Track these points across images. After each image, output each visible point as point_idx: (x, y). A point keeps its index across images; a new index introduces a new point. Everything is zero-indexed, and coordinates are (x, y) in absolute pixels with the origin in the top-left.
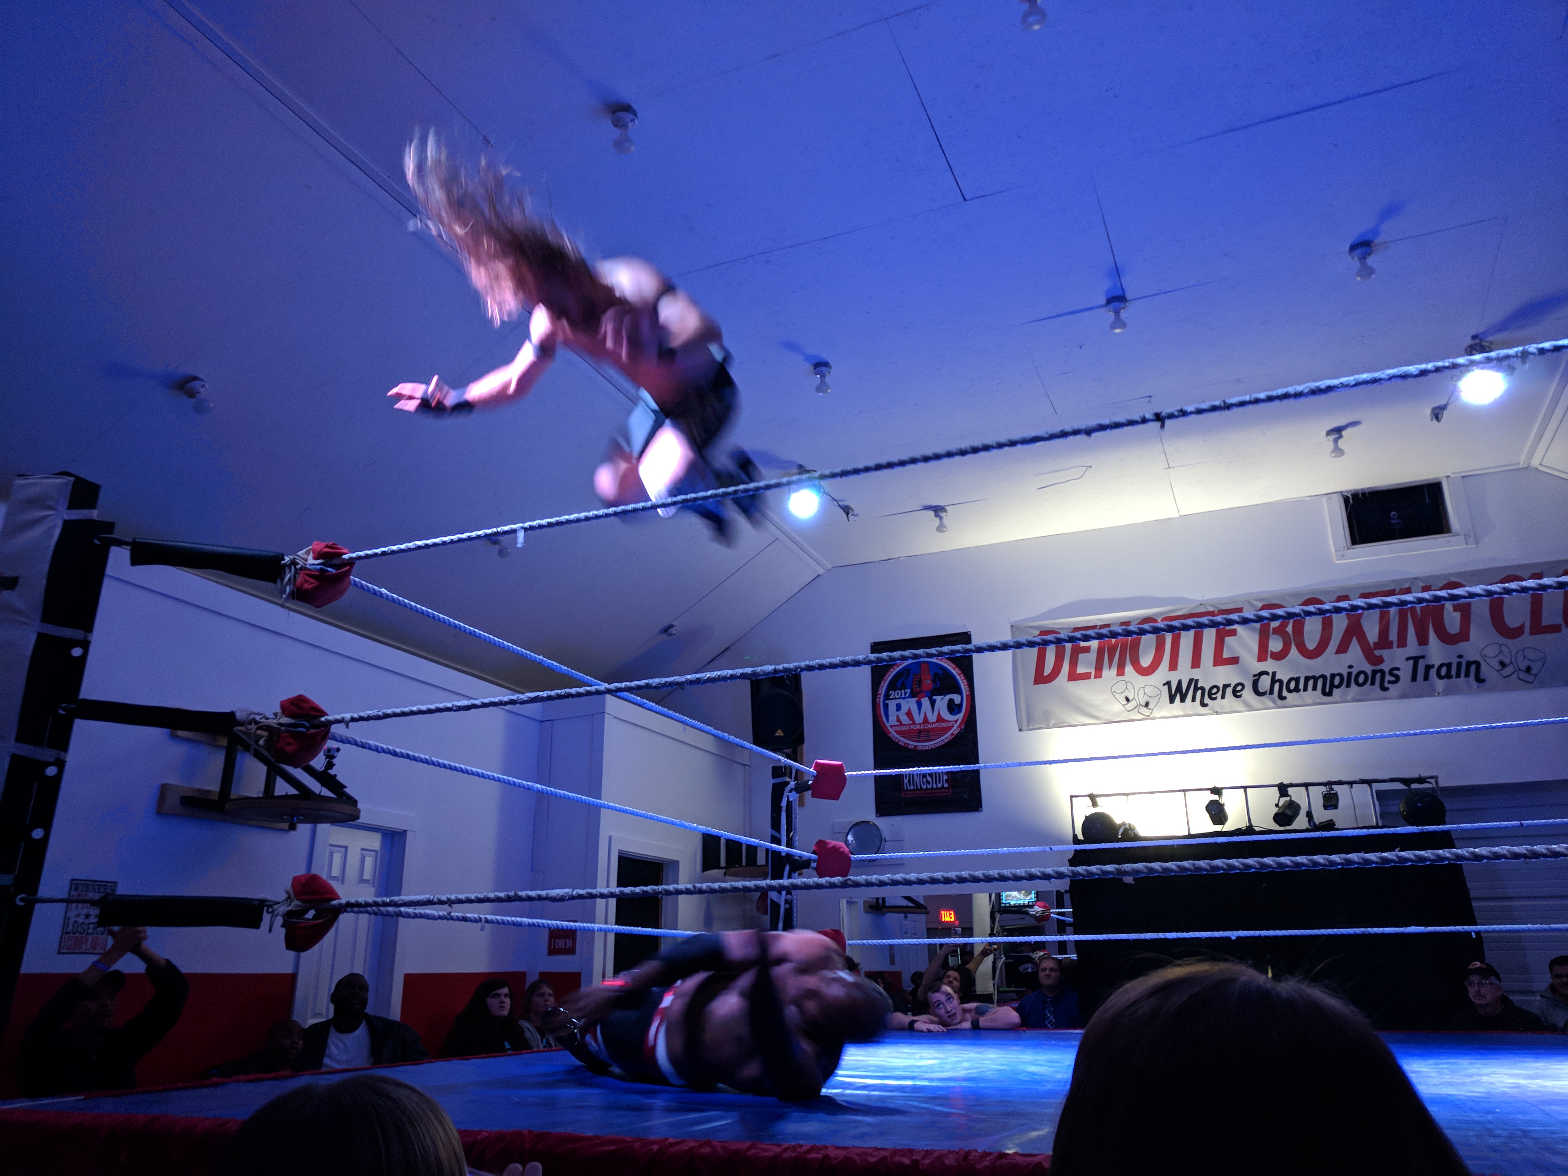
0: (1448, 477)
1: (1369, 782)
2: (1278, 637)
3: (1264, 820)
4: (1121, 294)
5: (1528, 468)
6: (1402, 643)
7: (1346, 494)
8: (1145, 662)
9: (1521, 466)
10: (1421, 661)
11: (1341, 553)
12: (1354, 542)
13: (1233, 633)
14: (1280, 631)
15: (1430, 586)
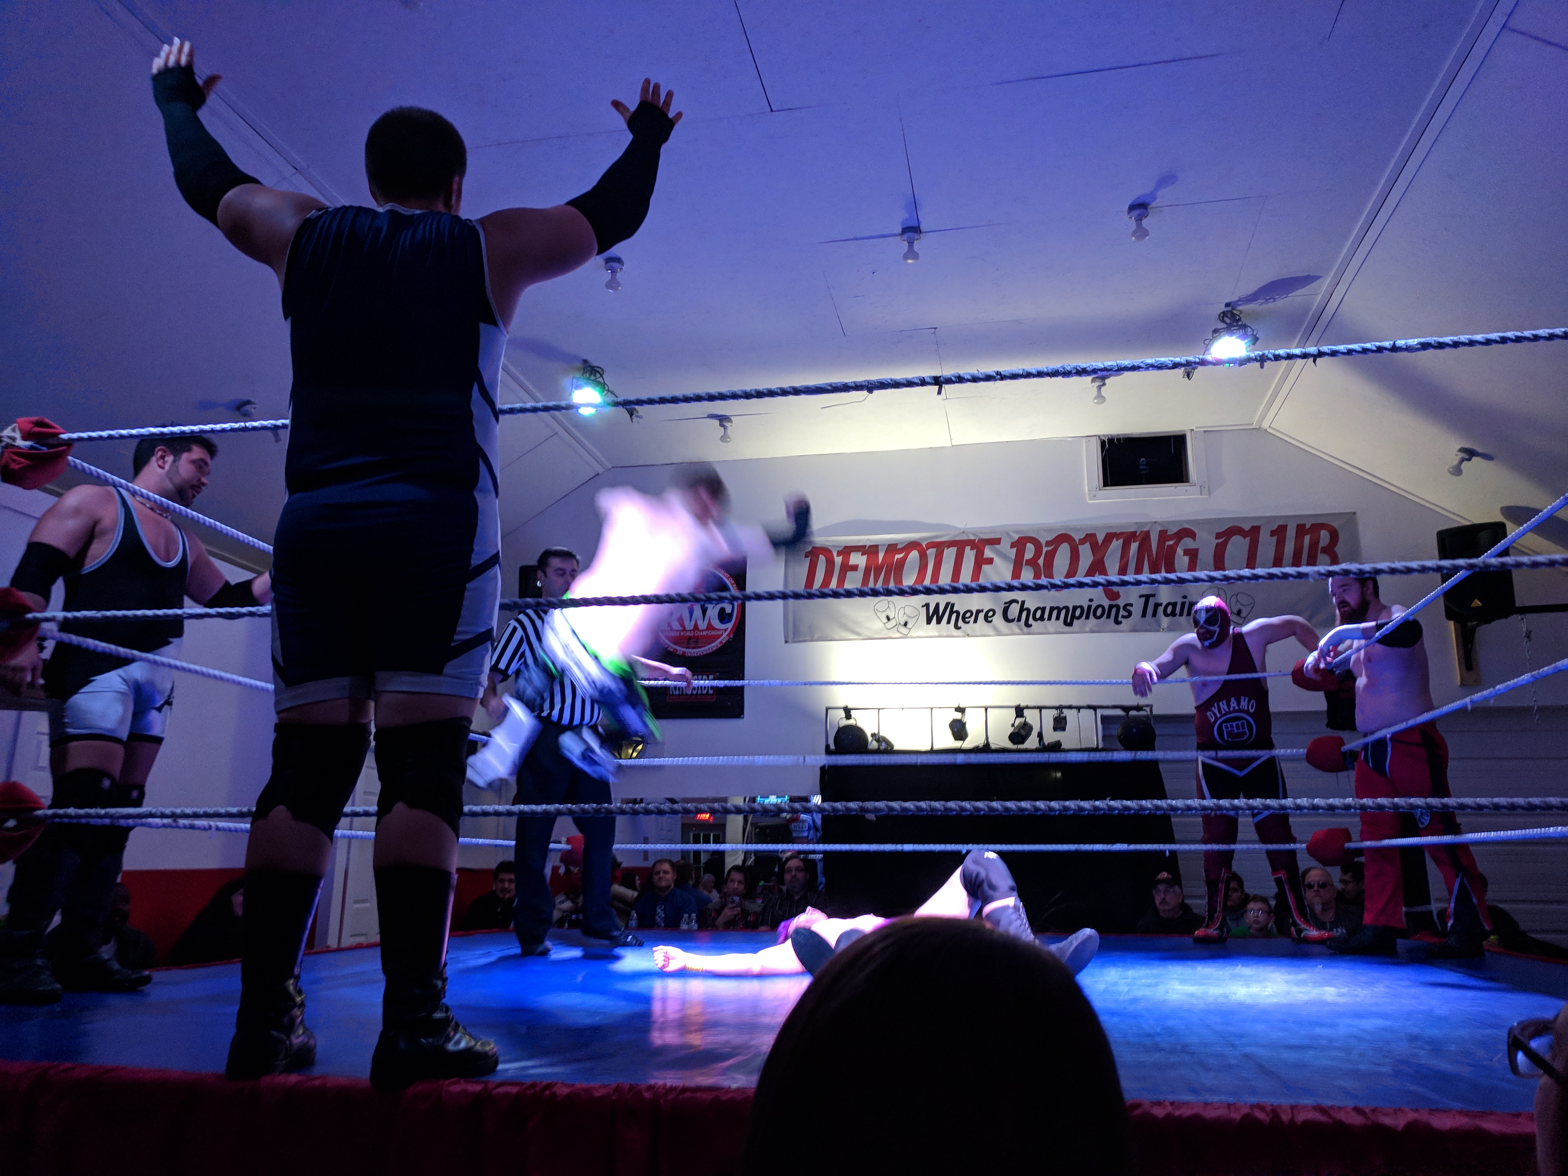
0: (1192, 430)
1: (1094, 708)
2: (1029, 567)
3: (1000, 739)
4: (917, 226)
5: (1259, 429)
7: (1103, 438)
9: (1254, 426)
10: (1151, 599)
11: (1094, 493)
12: (1106, 484)
13: (990, 561)
14: (1033, 563)
15: (1166, 531)
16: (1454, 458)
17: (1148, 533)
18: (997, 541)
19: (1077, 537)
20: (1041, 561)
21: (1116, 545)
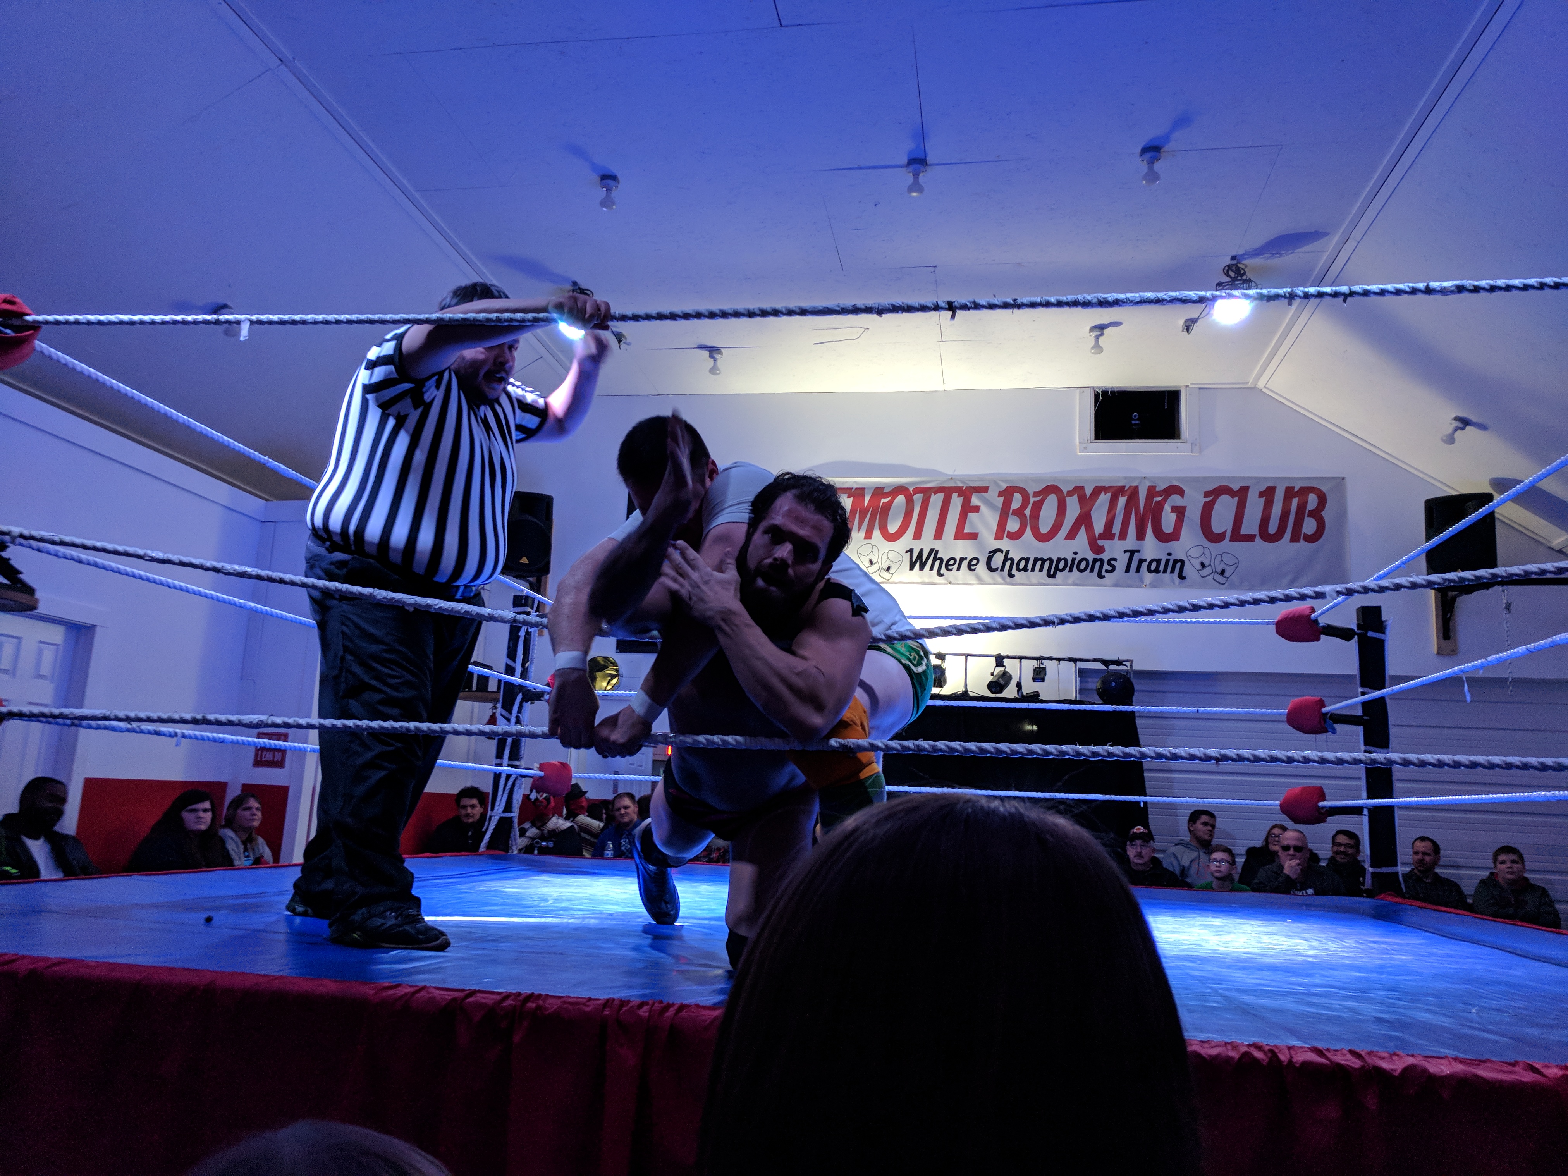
0: (1187, 386)
1: (1075, 660)
2: (1016, 517)
3: (979, 686)
4: (923, 157)
5: (1254, 388)
6: (1123, 536)
7: (1097, 390)
8: (893, 528)
9: (1249, 385)
10: (1136, 554)
11: (1084, 445)
12: (1097, 437)
13: (977, 509)
14: (1019, 513)
15: (1155, 487)
16: (1449, 425)
17: (1136, 489)
18: (985, 490)
19: (1065, 489)
20: (1027, 512)
21: (1104, 499)
